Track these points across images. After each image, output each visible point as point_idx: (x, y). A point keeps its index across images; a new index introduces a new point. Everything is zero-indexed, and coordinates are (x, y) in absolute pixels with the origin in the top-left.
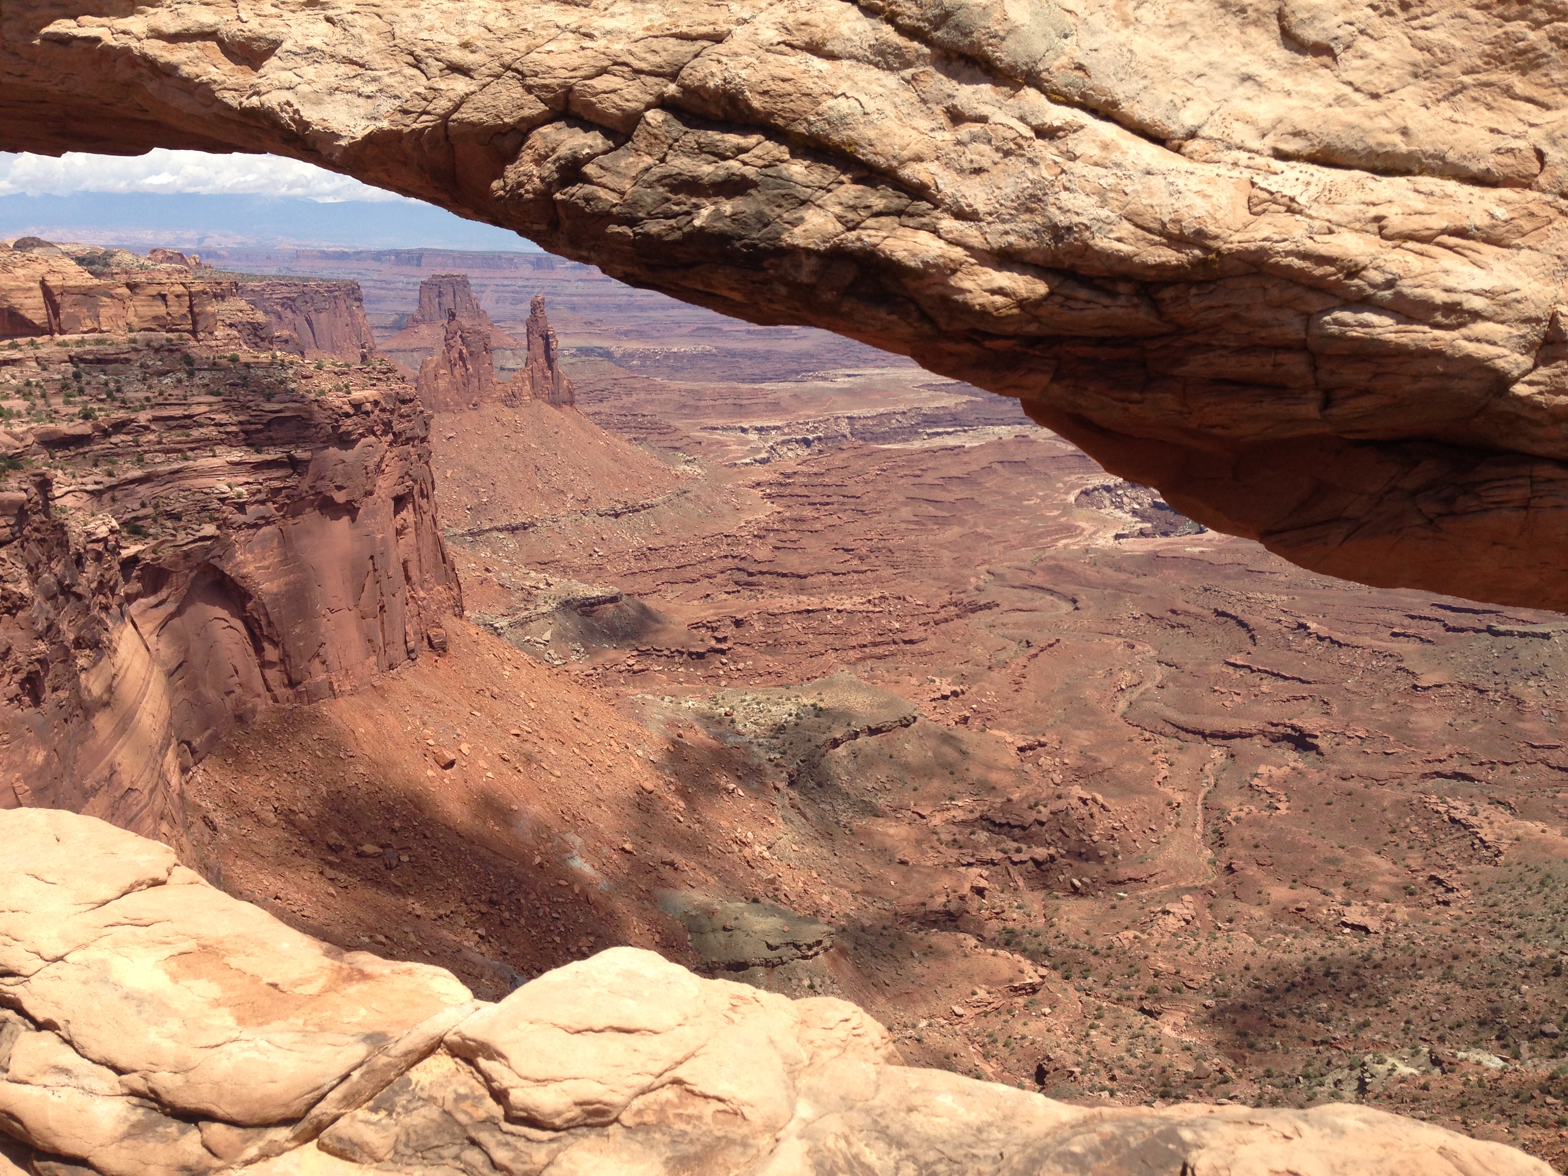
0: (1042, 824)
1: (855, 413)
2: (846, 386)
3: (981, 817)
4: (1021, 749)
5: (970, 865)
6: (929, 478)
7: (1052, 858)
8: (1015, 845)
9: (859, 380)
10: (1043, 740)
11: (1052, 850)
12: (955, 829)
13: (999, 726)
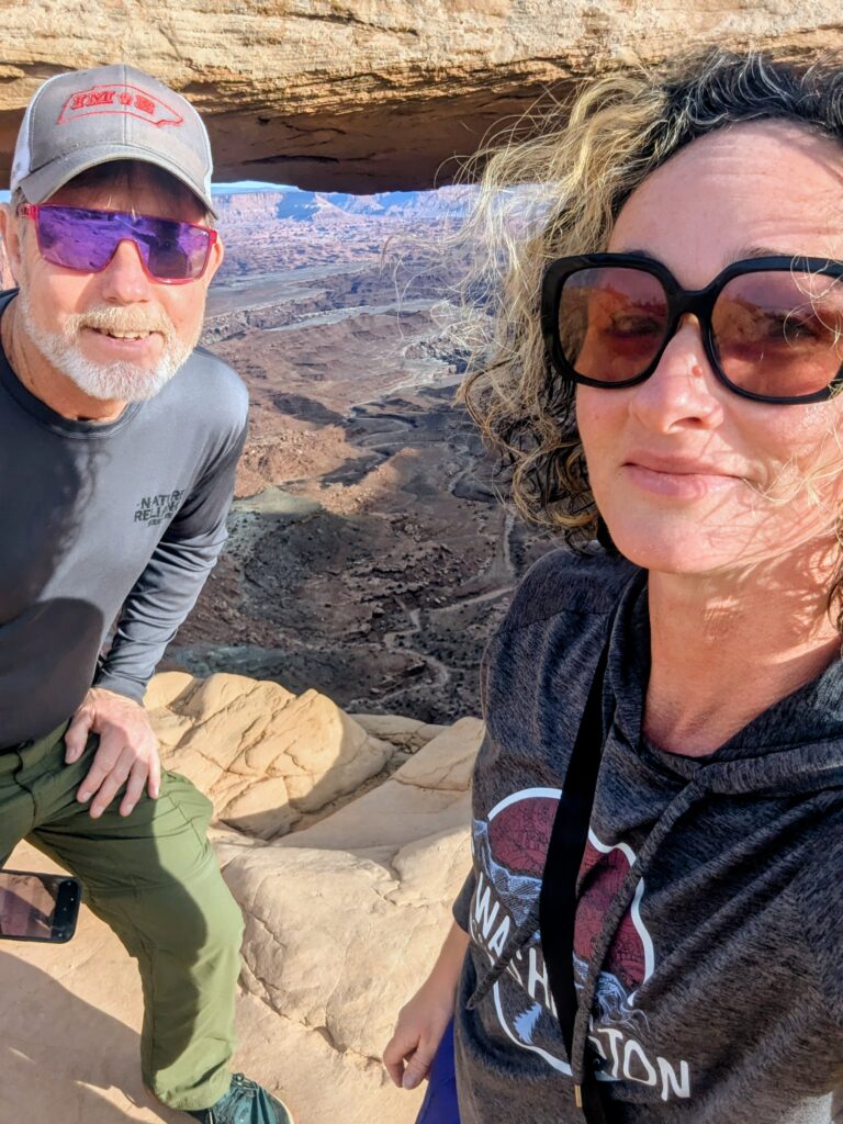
0: (411, 567)
1: (249, 308)
2: (240, 289)
3: (374, 570)
4: (393, 522)
5: (370, 600)
6: (307, 349)
7: (421, 588)
8: (397, 584)
9: (248, 284)
10: (405, 514)
11: (421, 584)
12: (357, 579)
13: (377, 510)
